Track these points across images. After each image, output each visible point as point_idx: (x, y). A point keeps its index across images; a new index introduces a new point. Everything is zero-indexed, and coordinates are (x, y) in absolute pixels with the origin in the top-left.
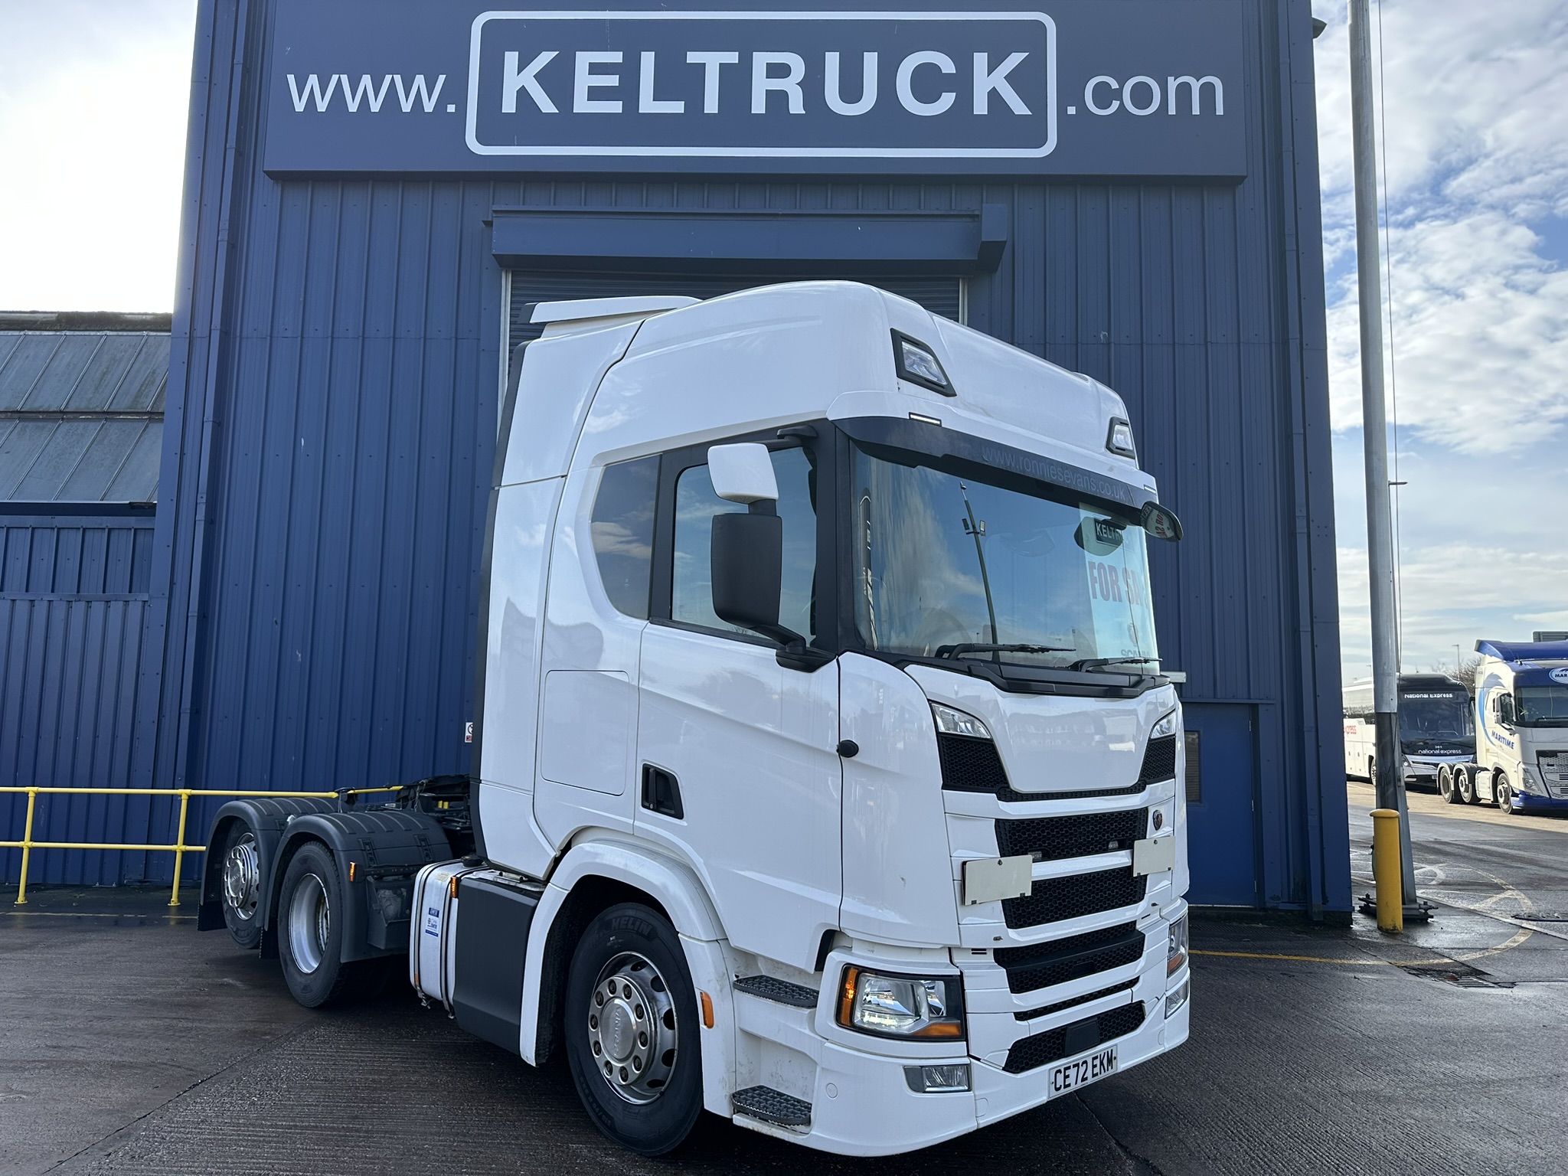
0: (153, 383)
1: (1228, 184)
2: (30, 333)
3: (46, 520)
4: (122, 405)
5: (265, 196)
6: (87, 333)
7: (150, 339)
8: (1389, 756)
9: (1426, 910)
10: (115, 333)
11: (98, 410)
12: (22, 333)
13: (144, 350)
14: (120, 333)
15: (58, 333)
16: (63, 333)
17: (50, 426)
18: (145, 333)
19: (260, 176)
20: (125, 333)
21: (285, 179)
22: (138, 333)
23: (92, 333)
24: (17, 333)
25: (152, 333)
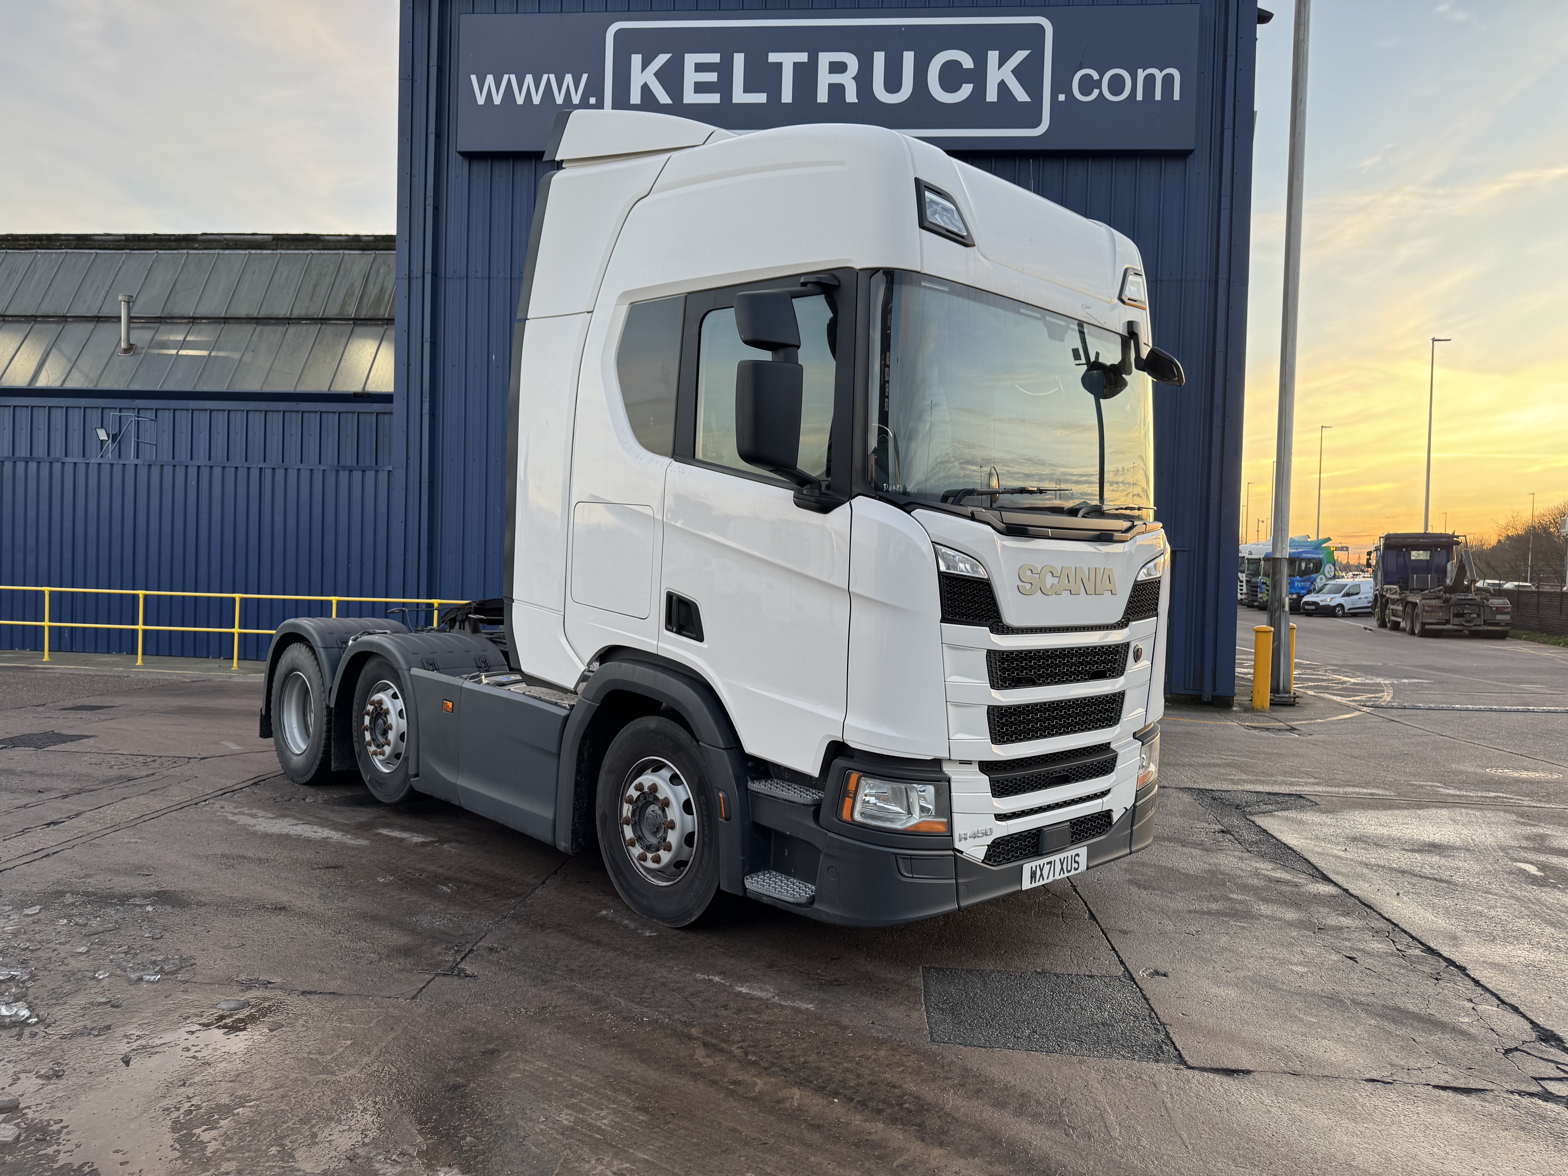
0: (353, 294)
1: (1182, 155)
2: (253, 251)
3: (293, 406)
4: (333, 311)
5: (457, 168)
6: (296, 252)
7: (346, 257)
8: (1278, 591)
9: (1295, 698)
10: (318, 252)
11: (315, 316)
12: (247, 252)
13: (343, 266)
14: (322, 252)
15: (275, 252)
16: (279, 252)
17: (281, 329)
18: (341, 252)
19: (453, 155)
20: (326, 252)
21: (471, 157)
22: (336, 252)
23: (301, 252)
24: (242, 252)
25: (346, 252)
